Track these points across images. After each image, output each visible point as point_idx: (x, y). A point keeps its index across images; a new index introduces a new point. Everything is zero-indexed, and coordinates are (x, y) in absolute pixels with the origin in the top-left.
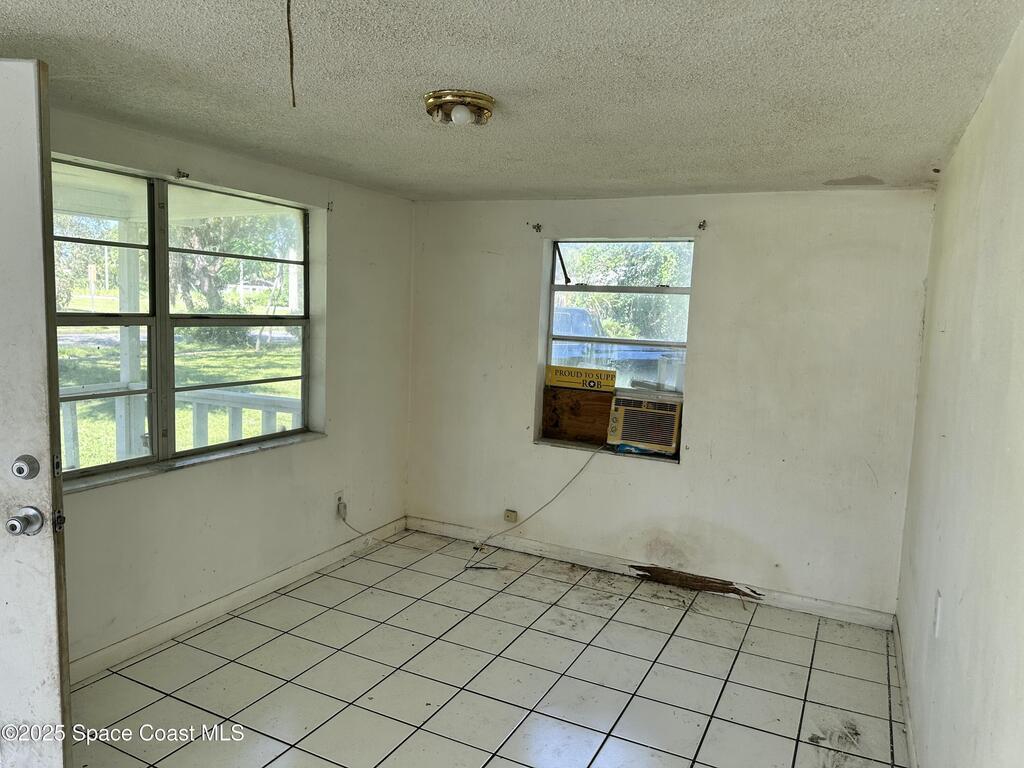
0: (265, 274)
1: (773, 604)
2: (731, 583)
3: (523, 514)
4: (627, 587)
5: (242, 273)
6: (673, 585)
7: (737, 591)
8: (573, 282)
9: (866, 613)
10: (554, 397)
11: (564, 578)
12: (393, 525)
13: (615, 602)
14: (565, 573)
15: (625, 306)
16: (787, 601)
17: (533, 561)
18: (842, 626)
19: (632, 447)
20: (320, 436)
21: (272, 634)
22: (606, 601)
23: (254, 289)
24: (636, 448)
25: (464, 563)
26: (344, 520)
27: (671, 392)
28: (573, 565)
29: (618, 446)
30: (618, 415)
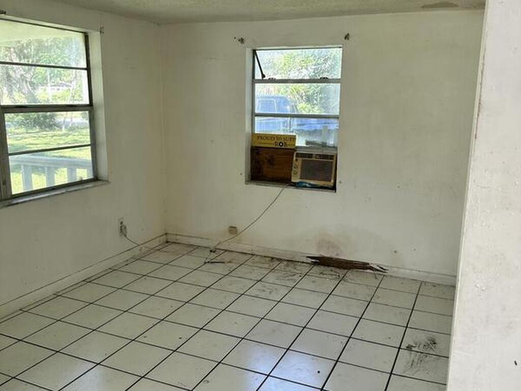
0: (65, 78)
1: (394, 275)
2: (368, 264)
3: (240, 229)
4: (305, 269)
5: (49, 78)
6: (333, 266)
7: (371, 268)
8: (267, 78)
9: (449, 277)
10: (258, 154)
11: (266, 266)
12: (158, 239)
13: (297, 278)
14: (267, 264)
15: (314, 94)
16: (402, 273)
17: (247, 257)
18: (434, 286)
19: (306, 183)
20: (106, 182)
21: (82, 304)
22: (291, 278)
23: (58, 89)
24: (309, 184)
25: (203, 260)
26: (125, 235)
27: (331, 147)
28: (273, 258)
29: (298, 183)
30: (298, 163)
